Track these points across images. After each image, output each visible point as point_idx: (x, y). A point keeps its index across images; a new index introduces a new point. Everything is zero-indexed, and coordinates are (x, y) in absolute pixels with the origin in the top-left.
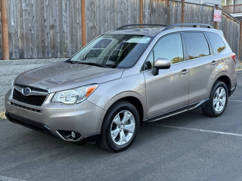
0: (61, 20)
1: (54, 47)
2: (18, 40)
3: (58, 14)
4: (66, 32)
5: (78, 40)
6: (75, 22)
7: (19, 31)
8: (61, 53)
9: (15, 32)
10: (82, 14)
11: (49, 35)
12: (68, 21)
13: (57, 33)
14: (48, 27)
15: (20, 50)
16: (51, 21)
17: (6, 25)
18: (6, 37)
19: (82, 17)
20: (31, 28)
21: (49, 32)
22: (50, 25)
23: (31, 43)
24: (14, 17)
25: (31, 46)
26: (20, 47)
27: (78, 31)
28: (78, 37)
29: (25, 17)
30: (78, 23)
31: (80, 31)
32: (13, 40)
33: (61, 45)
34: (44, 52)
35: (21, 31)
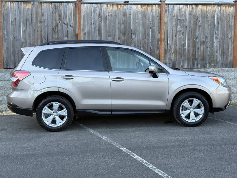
0: (212, 37)
1: (203, 59)
2: (172, 54)
3: (209, 32)
4: (217, 46)
5: (229, 53)
6: (227, 37)
7: (173, 47)
8: (210, 64)
9: (169, 48)
10: (234, 30)
11: (199, 49)
12: (219, 37)
13: (208, 47)
14: (199, 43)
15: (173, 62)
16: (202, 38)
17: (163, 43)
18: (162, 52)
19: (234, 33)
20: (183, 44)
21: (199, 47)
22: (201, 41)
23: (182, 56)
24: (170, 37)
25: (182, 58)
26: (173, 60)
27: (230, 45)
28: (229, 50)
29: (178, 37)
30: (230, 38)
31: (231, 45)
32: (168, 55)
33: (210, 57)
34: (193, 64)
35: (175, 47)
